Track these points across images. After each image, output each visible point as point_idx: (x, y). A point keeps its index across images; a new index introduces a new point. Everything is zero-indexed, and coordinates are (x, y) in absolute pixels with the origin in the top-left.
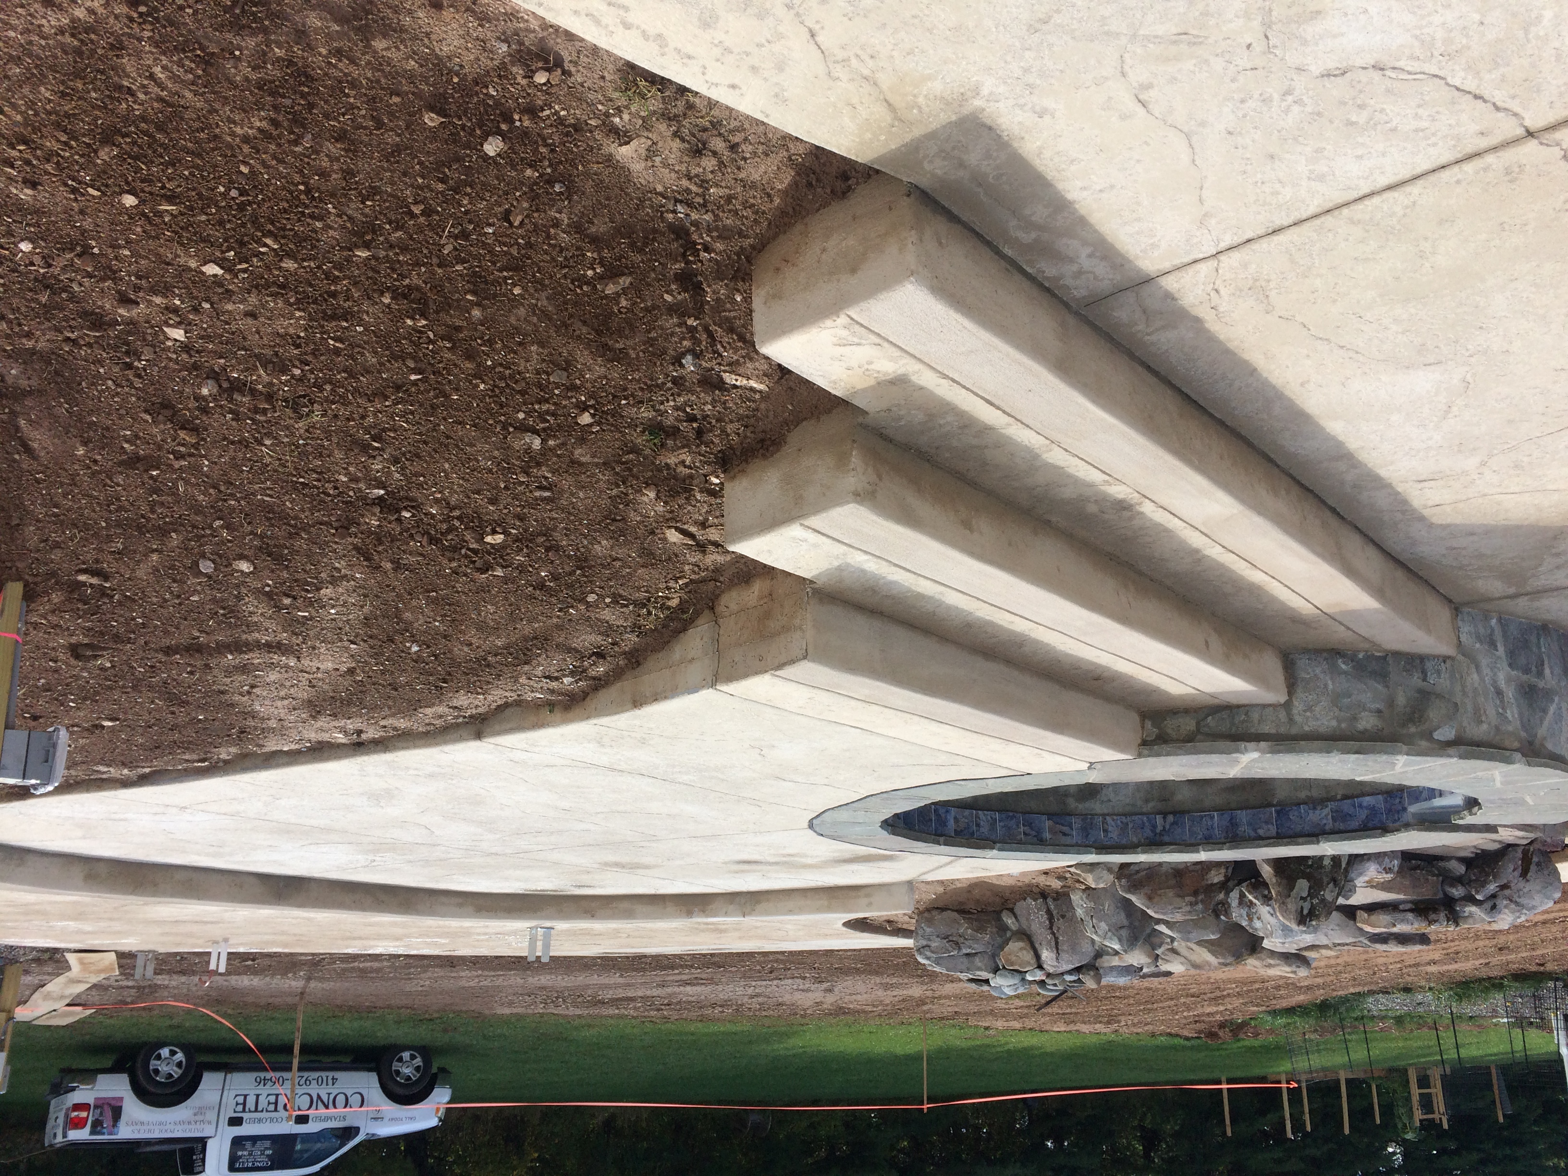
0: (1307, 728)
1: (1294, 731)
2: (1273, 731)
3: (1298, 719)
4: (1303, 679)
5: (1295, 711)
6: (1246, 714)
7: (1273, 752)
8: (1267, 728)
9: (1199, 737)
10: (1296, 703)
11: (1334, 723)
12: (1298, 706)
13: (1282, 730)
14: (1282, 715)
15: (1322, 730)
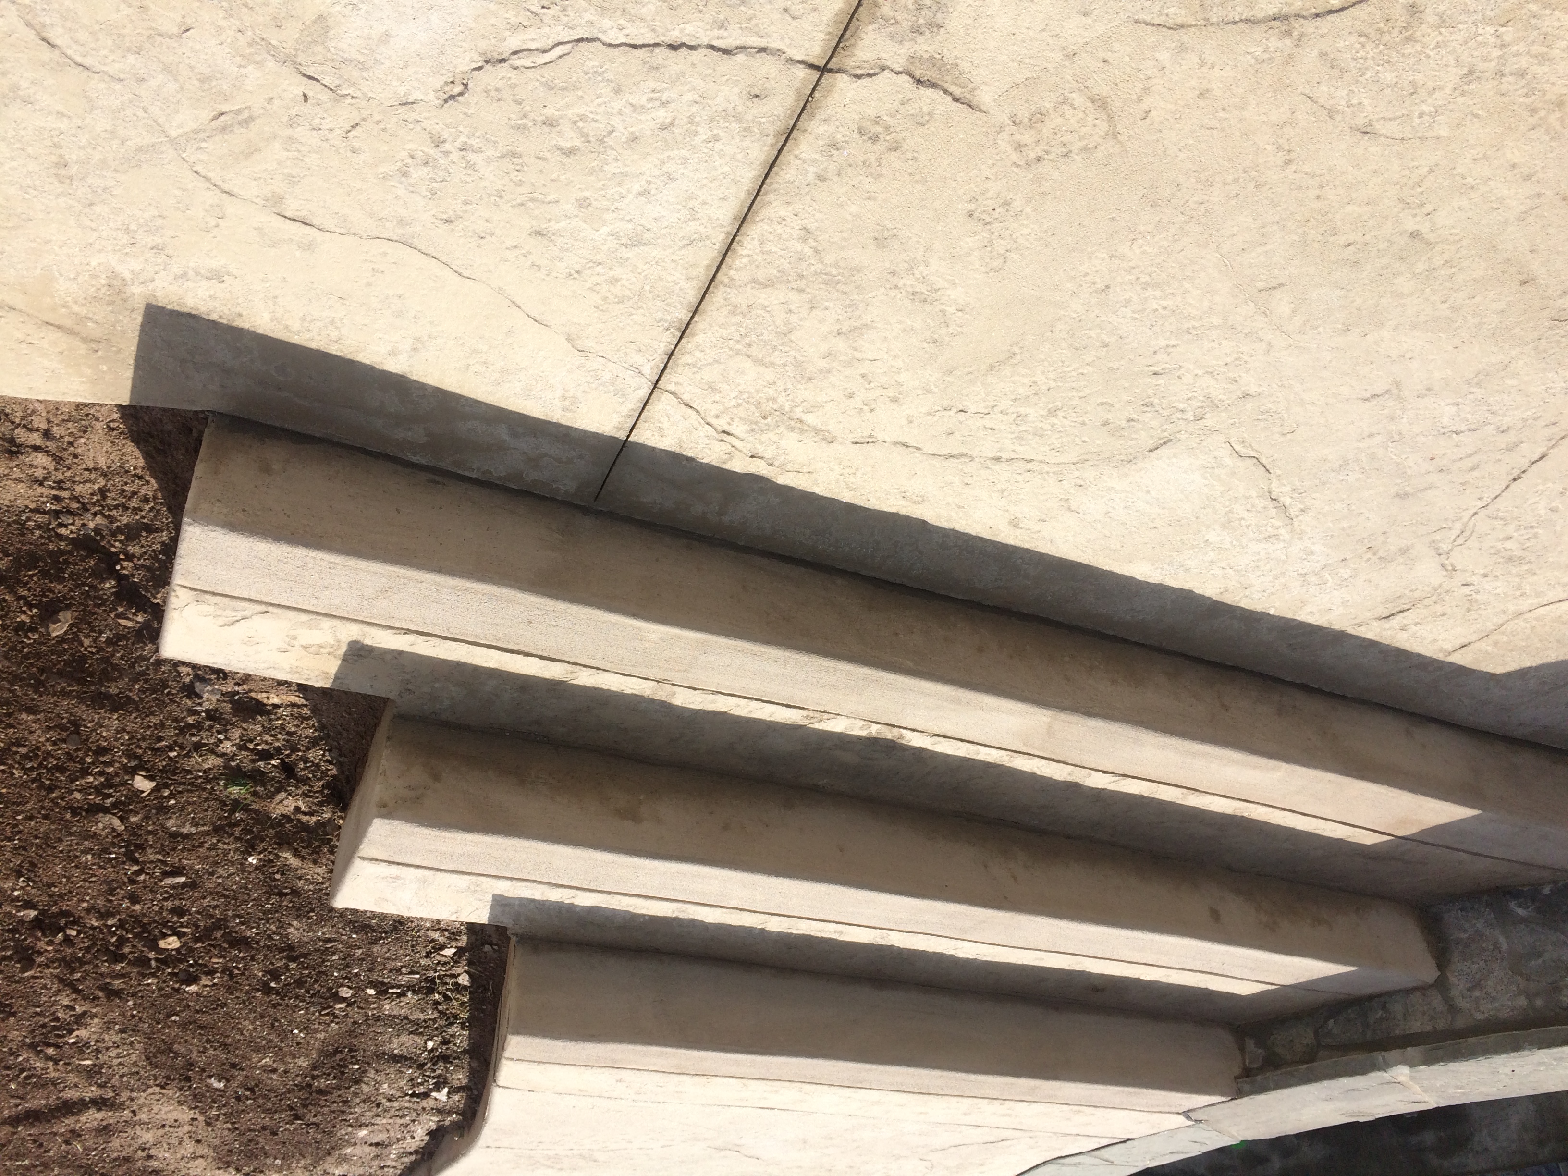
0: (1479, 1016)
1: (1460, 1023)
2: (1428, 1028)
3: (1462, 1003)
4: (1458, 942)
5: (1454, 992)
6: (1384, 1008)
7: (1430, 1060)
8: (1416, 1026)
9: (1320, 1054)
10: (1453, 980)
11: (1522, 1002)
12: (1458, 984)
13: (1441, 1025)
14: (1437, 1001)
15: (1504, 1014)
